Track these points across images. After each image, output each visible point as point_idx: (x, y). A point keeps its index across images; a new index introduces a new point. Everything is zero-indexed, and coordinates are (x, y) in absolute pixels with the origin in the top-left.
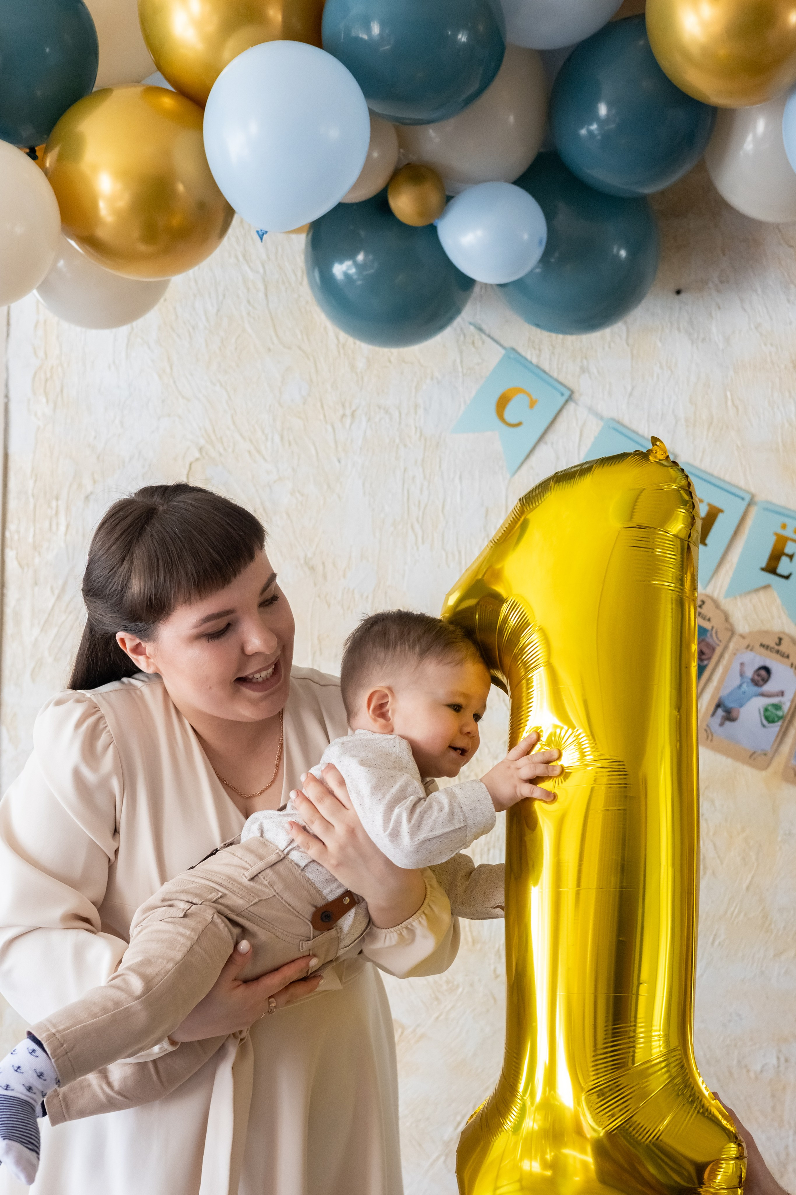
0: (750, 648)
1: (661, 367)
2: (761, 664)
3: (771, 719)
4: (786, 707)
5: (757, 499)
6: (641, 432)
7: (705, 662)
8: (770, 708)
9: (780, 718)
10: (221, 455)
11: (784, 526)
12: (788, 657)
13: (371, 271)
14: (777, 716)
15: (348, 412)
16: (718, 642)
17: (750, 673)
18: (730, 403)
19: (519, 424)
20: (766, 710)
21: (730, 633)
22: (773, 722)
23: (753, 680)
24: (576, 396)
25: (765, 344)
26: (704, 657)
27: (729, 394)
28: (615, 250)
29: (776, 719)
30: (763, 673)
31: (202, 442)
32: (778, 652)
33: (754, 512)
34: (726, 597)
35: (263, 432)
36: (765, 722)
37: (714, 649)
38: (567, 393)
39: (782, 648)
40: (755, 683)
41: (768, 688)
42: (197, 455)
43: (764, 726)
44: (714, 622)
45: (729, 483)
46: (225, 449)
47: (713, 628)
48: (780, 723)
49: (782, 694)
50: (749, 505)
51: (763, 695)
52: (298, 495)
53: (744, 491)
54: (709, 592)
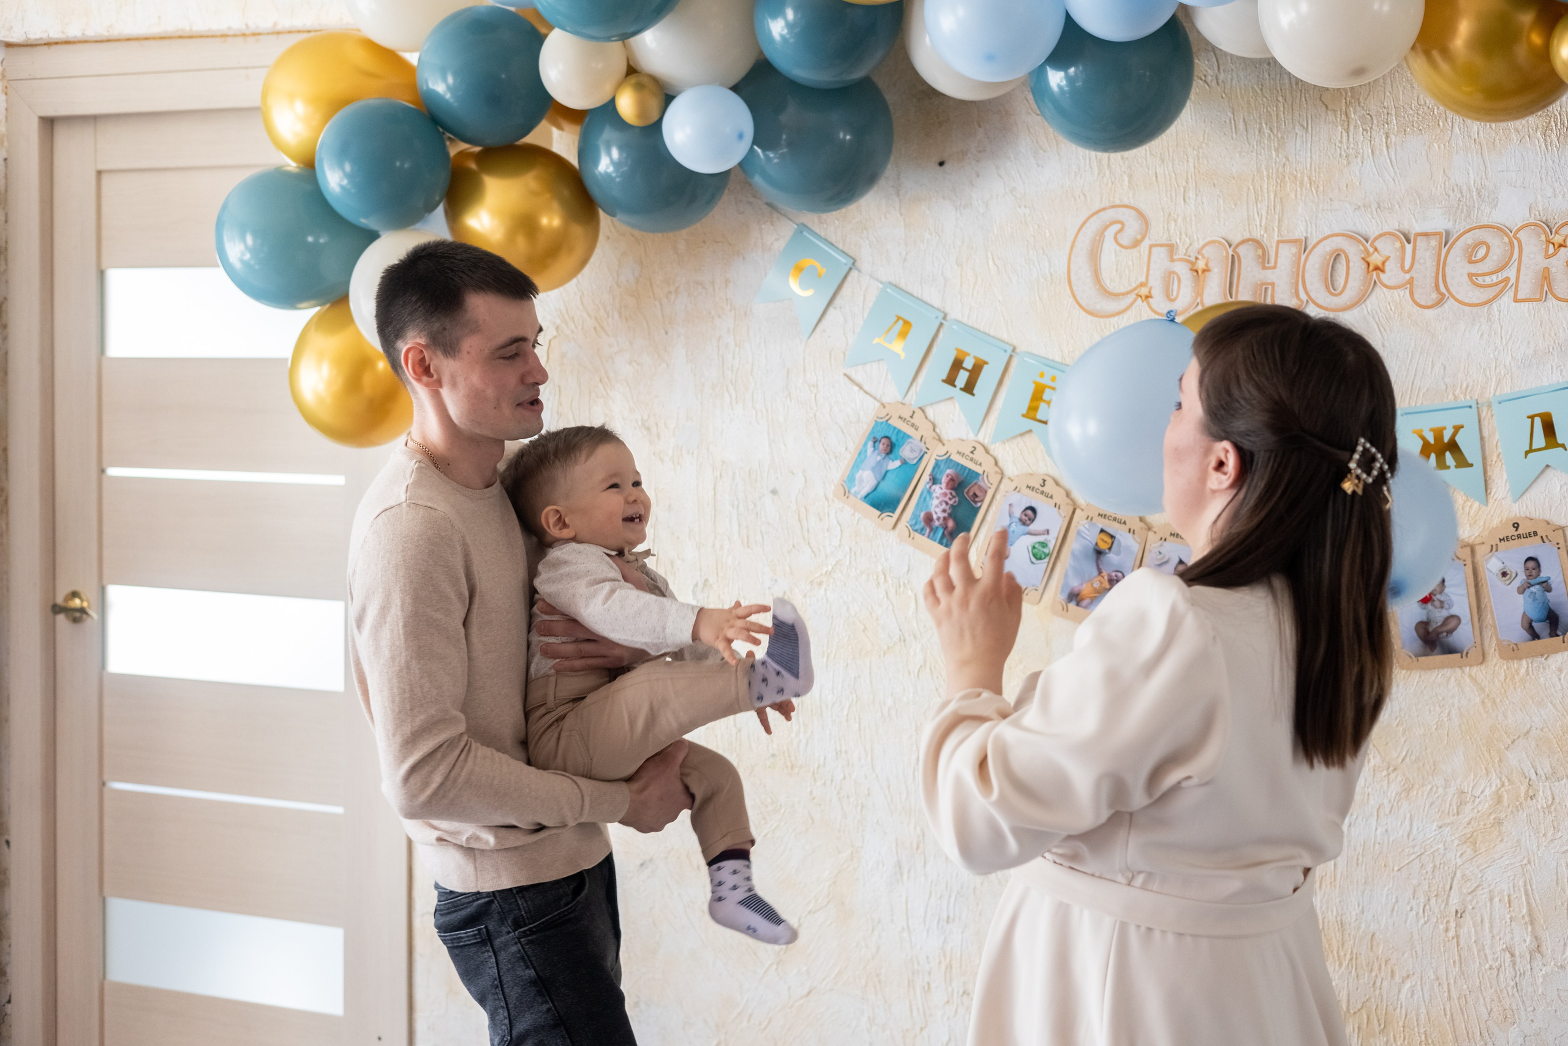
0: (1018, 490)
1: (931, 234)
2: (1028, 505)
3: (1038, 557)
4: (1051, 545)
5: (1019, 350)
6: (915, 294)
7: (979, 504)
8: (1037, 546)
9: (1046, 555)
10: (573, 332)
11: (1042, 375)
12: (1051, 497)
14: (1043, 552)
16: (989, 485)
17: (1018, 513)
18: (991, 262)
20: (1034, 547)
21: (1000, 476)
22: (1040, 559)
23: (1020, 520)
24: (858, 264)
25: (1019, 207)
26: (977, 499)
27: (989, 253)
28: (841, 135)
29: (1043, 556)
30: (1029, 512)
31: (558, 321)
32: (1042, 493)
33: (1016, 362)
35: (605, 310)
36: (1033, 559)
37: (986, 492)
38: (851, 262)
39: (1045, 489)
40: (1024, 524)
41: (1033, 527)
42: (555, 333)
43: (1032, 563)
44: (985, 467)
45: (994, 337)
46: (576, 327)
47: (984, 471)
48: (1047, 560)
49: (1048, 532)
50: (1011, 356)
51: (1030, 534)
52: (634, 364)
53: (1007, 343)
54: (980, 438)
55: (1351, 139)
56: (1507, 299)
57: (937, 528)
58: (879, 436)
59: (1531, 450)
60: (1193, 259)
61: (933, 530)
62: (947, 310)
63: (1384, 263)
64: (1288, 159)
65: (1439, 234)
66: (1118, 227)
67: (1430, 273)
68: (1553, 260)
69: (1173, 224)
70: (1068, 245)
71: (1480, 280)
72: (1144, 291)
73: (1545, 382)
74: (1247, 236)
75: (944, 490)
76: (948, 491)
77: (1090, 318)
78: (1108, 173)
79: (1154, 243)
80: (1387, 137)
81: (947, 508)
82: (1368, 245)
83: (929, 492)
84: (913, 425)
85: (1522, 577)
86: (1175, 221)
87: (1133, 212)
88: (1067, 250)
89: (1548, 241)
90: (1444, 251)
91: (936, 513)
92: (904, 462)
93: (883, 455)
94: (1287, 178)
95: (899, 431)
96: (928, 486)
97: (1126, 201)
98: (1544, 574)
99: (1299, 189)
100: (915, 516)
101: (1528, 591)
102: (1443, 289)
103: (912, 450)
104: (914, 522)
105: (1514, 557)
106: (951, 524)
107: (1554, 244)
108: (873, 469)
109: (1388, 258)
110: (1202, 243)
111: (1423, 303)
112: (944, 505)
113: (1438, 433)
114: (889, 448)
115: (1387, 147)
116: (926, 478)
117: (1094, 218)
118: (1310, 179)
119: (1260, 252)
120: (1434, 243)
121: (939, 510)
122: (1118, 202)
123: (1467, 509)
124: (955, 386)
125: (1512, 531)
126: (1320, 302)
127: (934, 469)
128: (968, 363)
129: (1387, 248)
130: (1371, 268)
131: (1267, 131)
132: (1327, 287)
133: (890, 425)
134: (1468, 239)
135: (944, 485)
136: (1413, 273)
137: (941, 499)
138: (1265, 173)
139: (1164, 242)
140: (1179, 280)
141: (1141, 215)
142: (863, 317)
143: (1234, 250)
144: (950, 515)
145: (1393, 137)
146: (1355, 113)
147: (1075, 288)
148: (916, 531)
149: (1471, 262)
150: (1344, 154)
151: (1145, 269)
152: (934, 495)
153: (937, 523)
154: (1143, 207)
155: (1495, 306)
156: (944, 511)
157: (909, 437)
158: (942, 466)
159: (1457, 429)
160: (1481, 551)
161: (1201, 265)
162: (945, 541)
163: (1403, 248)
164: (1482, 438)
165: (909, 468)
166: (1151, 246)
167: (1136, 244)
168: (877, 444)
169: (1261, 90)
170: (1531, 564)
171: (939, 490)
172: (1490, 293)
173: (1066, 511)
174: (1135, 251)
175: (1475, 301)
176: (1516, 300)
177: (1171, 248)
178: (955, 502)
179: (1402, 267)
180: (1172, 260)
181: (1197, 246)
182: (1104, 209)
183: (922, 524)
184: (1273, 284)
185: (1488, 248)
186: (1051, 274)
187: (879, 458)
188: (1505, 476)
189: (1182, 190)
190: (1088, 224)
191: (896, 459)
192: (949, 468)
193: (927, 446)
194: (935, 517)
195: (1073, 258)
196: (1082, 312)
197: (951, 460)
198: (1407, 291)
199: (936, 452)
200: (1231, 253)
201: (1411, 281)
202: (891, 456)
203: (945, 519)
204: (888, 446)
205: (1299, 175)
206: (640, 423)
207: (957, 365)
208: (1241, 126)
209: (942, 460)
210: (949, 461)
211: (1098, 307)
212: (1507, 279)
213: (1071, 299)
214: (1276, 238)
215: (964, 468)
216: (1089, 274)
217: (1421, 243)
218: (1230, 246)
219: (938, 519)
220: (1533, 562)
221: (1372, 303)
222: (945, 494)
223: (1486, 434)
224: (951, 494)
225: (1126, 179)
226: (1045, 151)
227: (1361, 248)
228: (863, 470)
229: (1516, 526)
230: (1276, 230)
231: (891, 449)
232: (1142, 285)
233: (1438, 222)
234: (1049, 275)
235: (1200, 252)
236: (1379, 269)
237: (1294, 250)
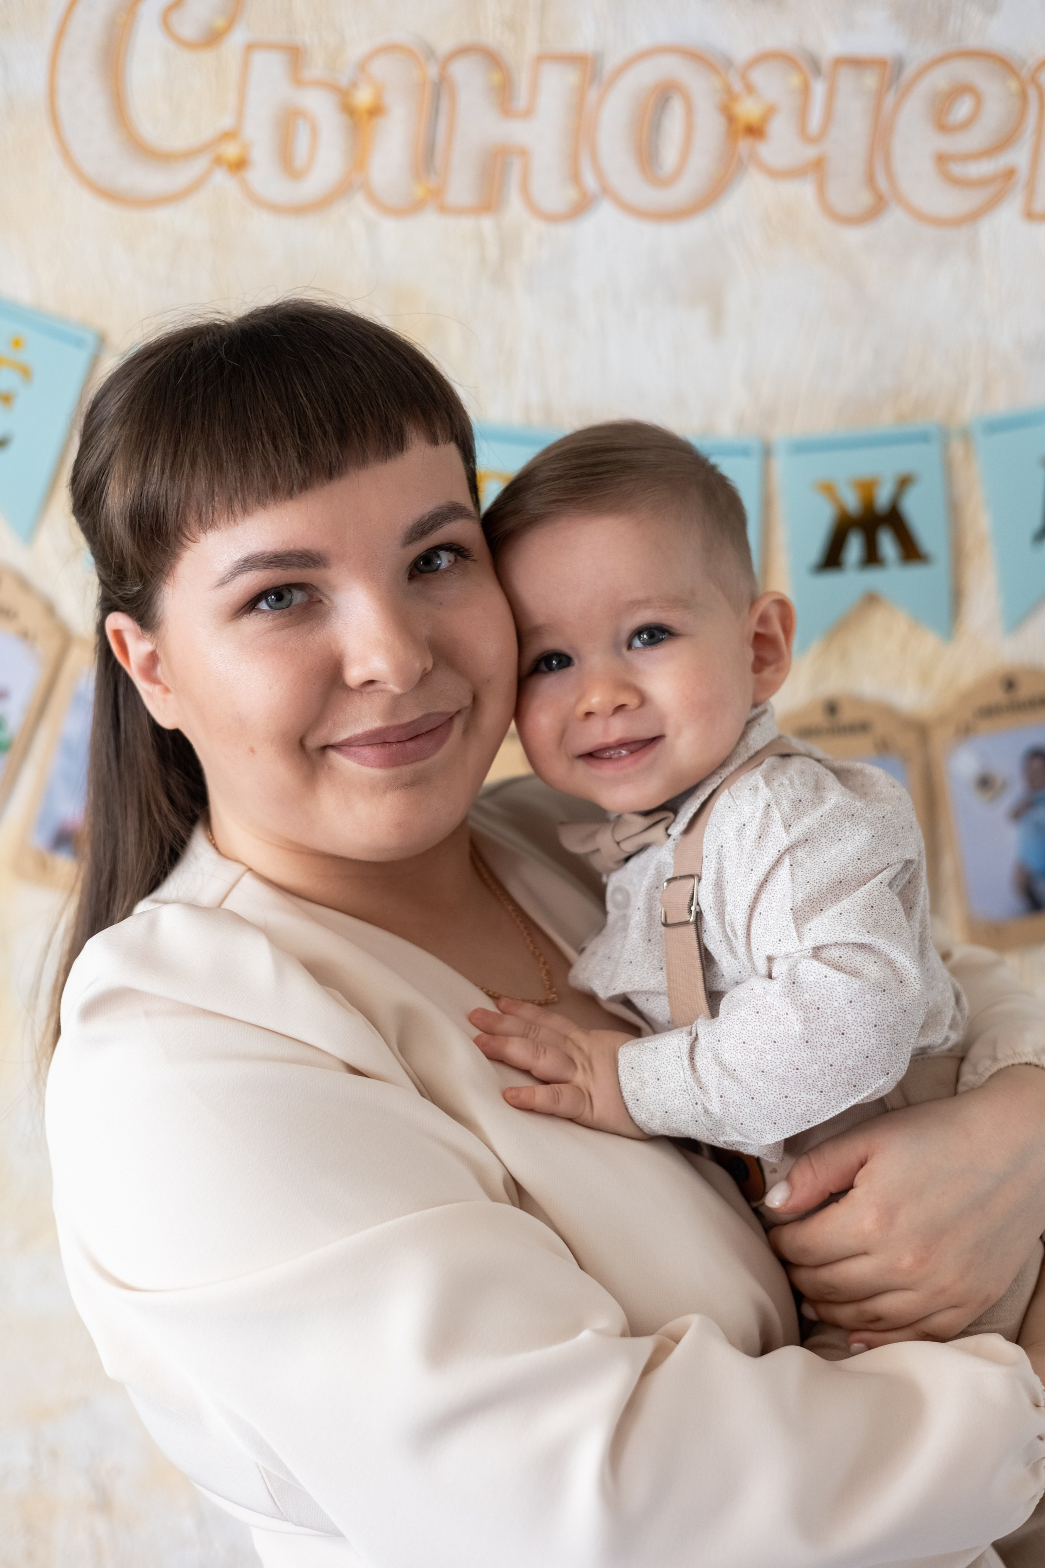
56: (1008, 214)
60: (344, 80)
63: (765, 119)
65: (881, 63)
70: (50, 29)
71: (957, 169)
72: (231, 151)
74: (467, 37)
77: (103, 207)
79: (255, 38)
82: (734, 78)
85: (1019, 789)
88: (49, 45)
90: (890, 101)
102: (882, 183)
105: (1003, 750)
109: (770, 112)
110: (366, 48)
111: (842, 211)
113: (867, 488)
119: (497, 76)
120: (870, 80)
123: (913, 652)
125: (1001, 696)
126: (626, 196)
129: (773, 86)
130: (739, 127)
132: (643, 165)
134: (939, 78)
136: (826, 146)
139: (279, 38)
140: (314, 132)
143: (441, 70)
147: (66, 134)
149: (942, 128)
151: (234, 101)
155: (986, 228)
159: (904, 483)
160: (941, 737)
161: (363, 97)
163: (805, 91)
166: (250, 48)
167: (213, 38)
170: (1038, 763)
172: (976, 198)
173: (48, 646)
174: (209, 54)
175: (946, 212)
176: (1030, 216)
177: (296, 54)
179: (804, 130)
180: (298, 83)
181: (356, 51)
184: (524, 153)
185: (979, 100)
186: (9, 98)
188: (993, 581)
195: (62, 61)
196: (84, 191)
198: (810, 189)
200: (433, 71)
201: (820, 164)
211: (123, 181)
212: (1010, 174)
214: (531, 47)
216: (100, 103)
217: (846, 80)
218: (430, 58)
220: (1041, 761)
221: (732, 208)
223: (960, 496)
227: (719, 82)
229: (1010, 684)
230: (533, 30)
232: (229, 135)
235: (362, 66)
236: (755, 131)
237: (571, 77)
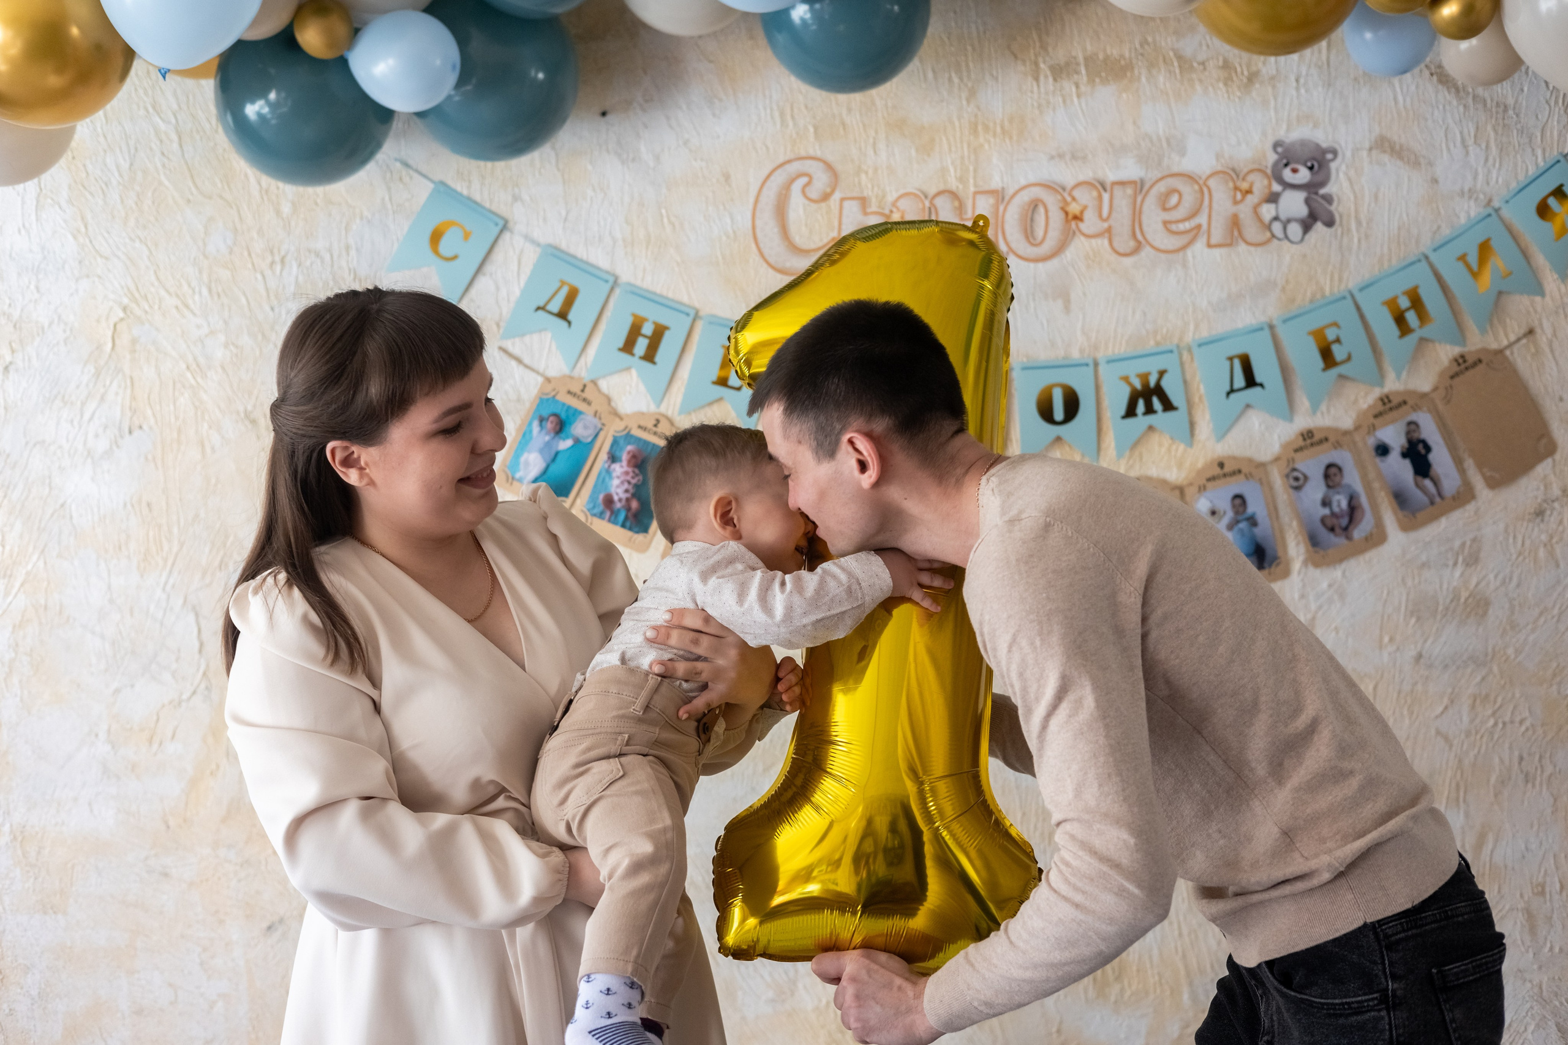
1: (594, 190)
5: (701, 314)
6: (579, 255)
10: (146, 312)
13: (285, 109)
15: (277, 259)
18: (665, 220)
19: (455, 258)
24: (511, 225)
25: (695, 160)
27: (663, 211)
28: (533, 73)
31: (126, 301)
33: (699, 326)
34: (680, 413)
35: (189, 285)
38: (501, 223)
42: (121, 315)
45: (673, 300)
46: (151, 307)
50: (694, 320)
52: (232, 348)
53: (689, 307)
54: (663, 409)
55: (1042, 90)
56: (1199, 246)
57: (619, 510)
58: (545, 413)
59: (1232, 391)
60: (887, 212)
61: (614, 513)
62: (618, 272)
63: (1082, 212)
64: (978, 108)
65: (1134, 183)
66: (804, 180)
67: (1127, 222)
68: (1241, 207)
69: (863, 176)
70: (752, 200)
71: (1174, 227)
73: (1240, 325)
74: (942, 187)
75: (626, 469)
76: (630, 470)
77: (778, 276)
78: (791, 124)
79: (844, 196)
80: (1077, 86)
81: (630, 488)
82: (1066, 195)
83: (608, 471)
84: (585, 400)
85: (1230, 514)
86: (866, 173)
87: (821, 164)
88: (751, 207)
89: (1236, 188)
90: (1139, 199)
91: (617, 494)
92: (577, 441)
93: (552, 435)
94: (980, 128)
95: (569, 407)
96: (606, 466)
97: (811, 153)
98: (1250, 510)
99: (992, 140)
100: (593, 498)
101: (1236, 529)
102: (1139, 236)
103: (586, 427)
104: (591, 505)
105: (1221, 497)
106: (635, 505)
107: (1241, 191)
108: (541, 451)
109: (1085, 207)
110: (895, 195)
111: (1121, 251)
112: (626, 486)
113: (1144, 377)
114: (558, 428)
115: (1079, 96)
116: (604, 456)
117: (779, 171)
118: (1002, 127)
119: (956, 204)
120: (1129, 191)
121: (620, 491)
122: (803, 153)
123: (1173, 453)
124: (632, 354)
125: (1217, 471)
126: (1020, 253)
127: (612, 446)
128: (648, 329)
129: (1084, 197)
130: (1070, 217)
131: (956, 80)
132: (1027, 238)
133: (557, 401)
134: (1161, 187)
135: (624, 463)
136: (1111, 222)
137: (622, 478)
138: (957, 124)
139: (855, 195)
141: (829, 167)
142: (519, 284)
143: (931, 203)
144: (634, 495)
145: (1083, 88)
146: (1044, 62)
147: (761, 245)
148: (594, 515)
149: (1165, 209)
150: (1035, 104)
151: (836, 224)
152: (614, 474)
153: (618, 505)
154: (830, 158)
155: (1189, 252)
156: (627, 491)
157: (581, 413)
158: (622, 442)
159: (1162, 373)
160: (1190, 492)
162: (628, 524)
163: (1100, 197)
164: (1185, 382)
165: (582, 448)
166: (843, 200)
167: (825, 197)
168: (544, 423)
169: (949, 38)
170: (1238, 501)
171: (618, 469)
172: (1184, 240)
174: (823, 205)
175: (1170, 247)
176: (1209, 246)
177: (863, 201)
178: (639, 480)
179: (1100, 216)
180: (866, 214)
181: (891, 197)
182: (789, 162)
183: (601, 508)
185: (1180, 195)
186: (734, 232)
187: (547, 438)
188: (1208, 417)
189: (871, 140)
190: (772, 178)
191: (567, 437)
192: (629, 443)
193: (603, 421)
194: (616, 498)
195: (758, 214)
196: (771, 271)
197: (632, 436)
198: (1106, 242)
199: (614, 428)
200: (927, 204)
201: (1109, 230)
202: (563, 435)
203: (628, 500)
204: (557, 425)
205: (991, 125)
206: (242, 415)
207: (635, 332)
208: (930, 75)
209: (621, 437)
210: (629, 437)
211: (788, 265)
212: (1199, 227)
213: (758, 258)
214: (972, 189)
215: (646, 443)
216: (776, 230)
217: (1118, 192)
218: (926, 197)
219: (620, 500)
220: (1239, 500)
221: (1070, 254)
222: (627, 473)
223: (1188, 377)
224: (634, 472)
225: (812, 130)
226: (721, 100)
227: (1059, 197)
228: (529, 452)
229: (1221, 465)
230: (971, 181)
231: (560, 426)
233: (1130, 169)
234: (731, 232)
235: (894, 204)
236: (1078, 218)
237: (992, 201)
